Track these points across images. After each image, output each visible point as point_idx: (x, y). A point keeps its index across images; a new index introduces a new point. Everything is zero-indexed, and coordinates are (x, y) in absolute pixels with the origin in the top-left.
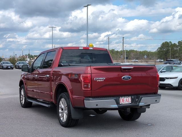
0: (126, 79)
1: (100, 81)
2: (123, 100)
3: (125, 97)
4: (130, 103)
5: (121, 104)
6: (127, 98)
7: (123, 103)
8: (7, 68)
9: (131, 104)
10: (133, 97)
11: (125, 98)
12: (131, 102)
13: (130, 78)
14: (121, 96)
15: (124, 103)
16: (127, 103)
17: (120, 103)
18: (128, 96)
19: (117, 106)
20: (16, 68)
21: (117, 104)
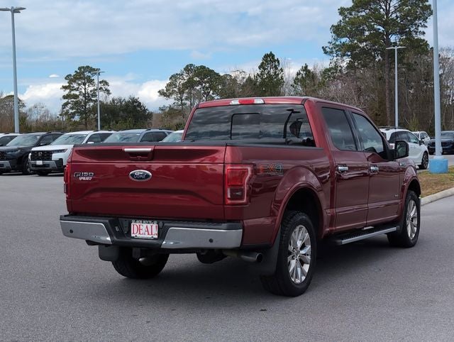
0: (137, 178)
1: (85, 179)
2: (139, 229)
3: (144, 222)
4: (155, 239)
5: (133, 238)
6: (149, 226)
7: (138, 236)
9: (155, 241)
10: (161, 223)
11: (145, 225)
12: (156, 237)
13: (147, 176)
14: (134, 218)
15: (140, 236)
16: (147, 236)
17: (132, 235)
18: (150, 219)
19: (109, 239)
21: (111, 235)
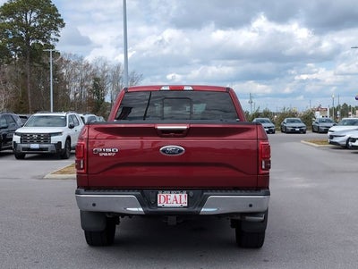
0: (169, 153)
1: (106, 154)
2: (166, 199)
3: (173, 192)
4: (184, 207)
5: (160, 207)
6: (178, 196)
7: (166, 205)
8: (293, 132)
10: (191, 193)
11: (173, 195)
12: (186, 205)
13: (180, 151)
14: (160, 190)
15: (168, 205)
16: (175, 205)
18: (178, 190)
19: (141, 209)
20: (314, 132)
21: (142, 206)
